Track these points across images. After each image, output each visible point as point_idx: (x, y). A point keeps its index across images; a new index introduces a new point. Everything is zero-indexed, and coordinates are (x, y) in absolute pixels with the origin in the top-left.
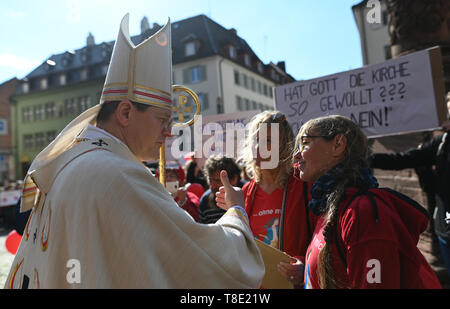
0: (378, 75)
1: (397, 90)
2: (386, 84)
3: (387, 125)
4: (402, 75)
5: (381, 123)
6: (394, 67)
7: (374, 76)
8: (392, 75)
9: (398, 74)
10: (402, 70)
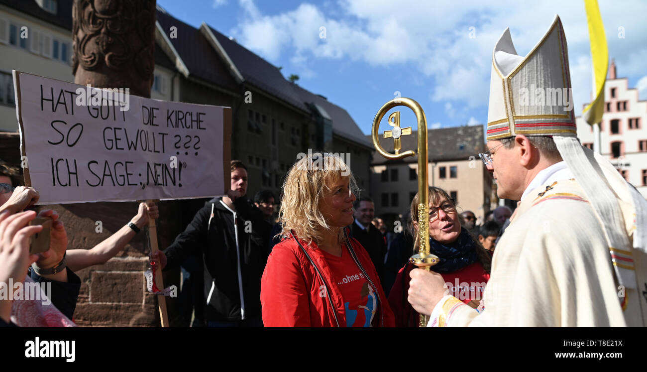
0: (173, 118)
1: (191, 144)
2: (182, 132)
3: (180, 185)
4: (199, 128)
5: (174, 183)
6: (191, 114)
7: (169, 118)
8: (189, 124)
9: (195, 124)
10: (198, 121)
